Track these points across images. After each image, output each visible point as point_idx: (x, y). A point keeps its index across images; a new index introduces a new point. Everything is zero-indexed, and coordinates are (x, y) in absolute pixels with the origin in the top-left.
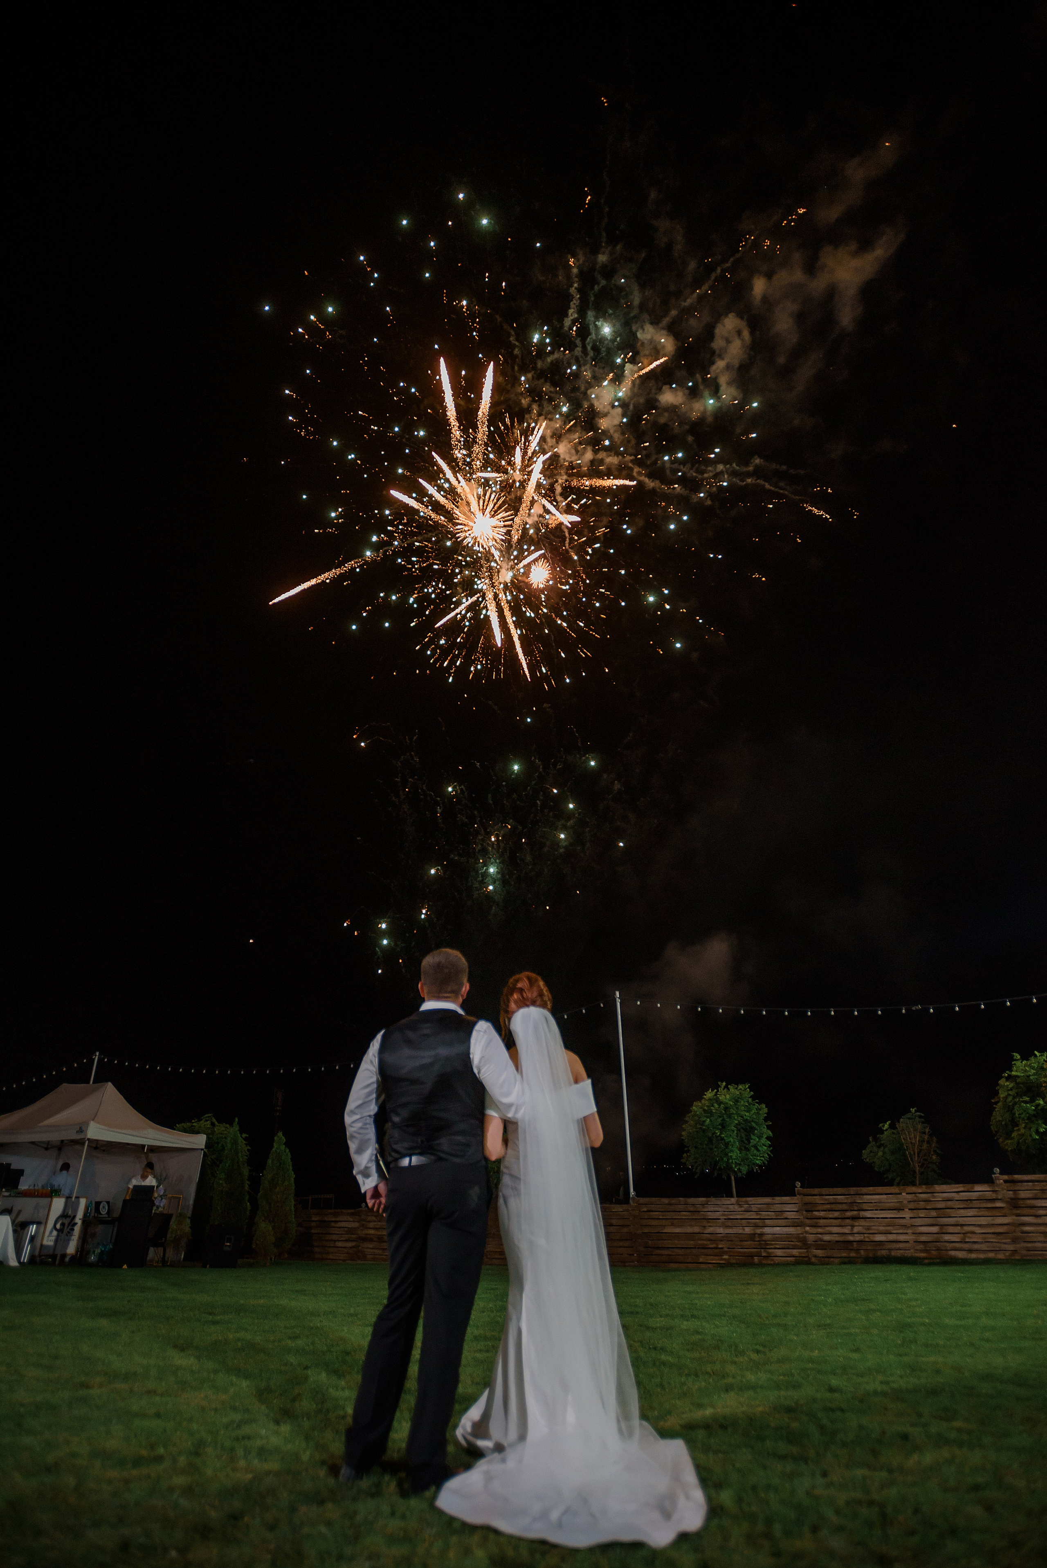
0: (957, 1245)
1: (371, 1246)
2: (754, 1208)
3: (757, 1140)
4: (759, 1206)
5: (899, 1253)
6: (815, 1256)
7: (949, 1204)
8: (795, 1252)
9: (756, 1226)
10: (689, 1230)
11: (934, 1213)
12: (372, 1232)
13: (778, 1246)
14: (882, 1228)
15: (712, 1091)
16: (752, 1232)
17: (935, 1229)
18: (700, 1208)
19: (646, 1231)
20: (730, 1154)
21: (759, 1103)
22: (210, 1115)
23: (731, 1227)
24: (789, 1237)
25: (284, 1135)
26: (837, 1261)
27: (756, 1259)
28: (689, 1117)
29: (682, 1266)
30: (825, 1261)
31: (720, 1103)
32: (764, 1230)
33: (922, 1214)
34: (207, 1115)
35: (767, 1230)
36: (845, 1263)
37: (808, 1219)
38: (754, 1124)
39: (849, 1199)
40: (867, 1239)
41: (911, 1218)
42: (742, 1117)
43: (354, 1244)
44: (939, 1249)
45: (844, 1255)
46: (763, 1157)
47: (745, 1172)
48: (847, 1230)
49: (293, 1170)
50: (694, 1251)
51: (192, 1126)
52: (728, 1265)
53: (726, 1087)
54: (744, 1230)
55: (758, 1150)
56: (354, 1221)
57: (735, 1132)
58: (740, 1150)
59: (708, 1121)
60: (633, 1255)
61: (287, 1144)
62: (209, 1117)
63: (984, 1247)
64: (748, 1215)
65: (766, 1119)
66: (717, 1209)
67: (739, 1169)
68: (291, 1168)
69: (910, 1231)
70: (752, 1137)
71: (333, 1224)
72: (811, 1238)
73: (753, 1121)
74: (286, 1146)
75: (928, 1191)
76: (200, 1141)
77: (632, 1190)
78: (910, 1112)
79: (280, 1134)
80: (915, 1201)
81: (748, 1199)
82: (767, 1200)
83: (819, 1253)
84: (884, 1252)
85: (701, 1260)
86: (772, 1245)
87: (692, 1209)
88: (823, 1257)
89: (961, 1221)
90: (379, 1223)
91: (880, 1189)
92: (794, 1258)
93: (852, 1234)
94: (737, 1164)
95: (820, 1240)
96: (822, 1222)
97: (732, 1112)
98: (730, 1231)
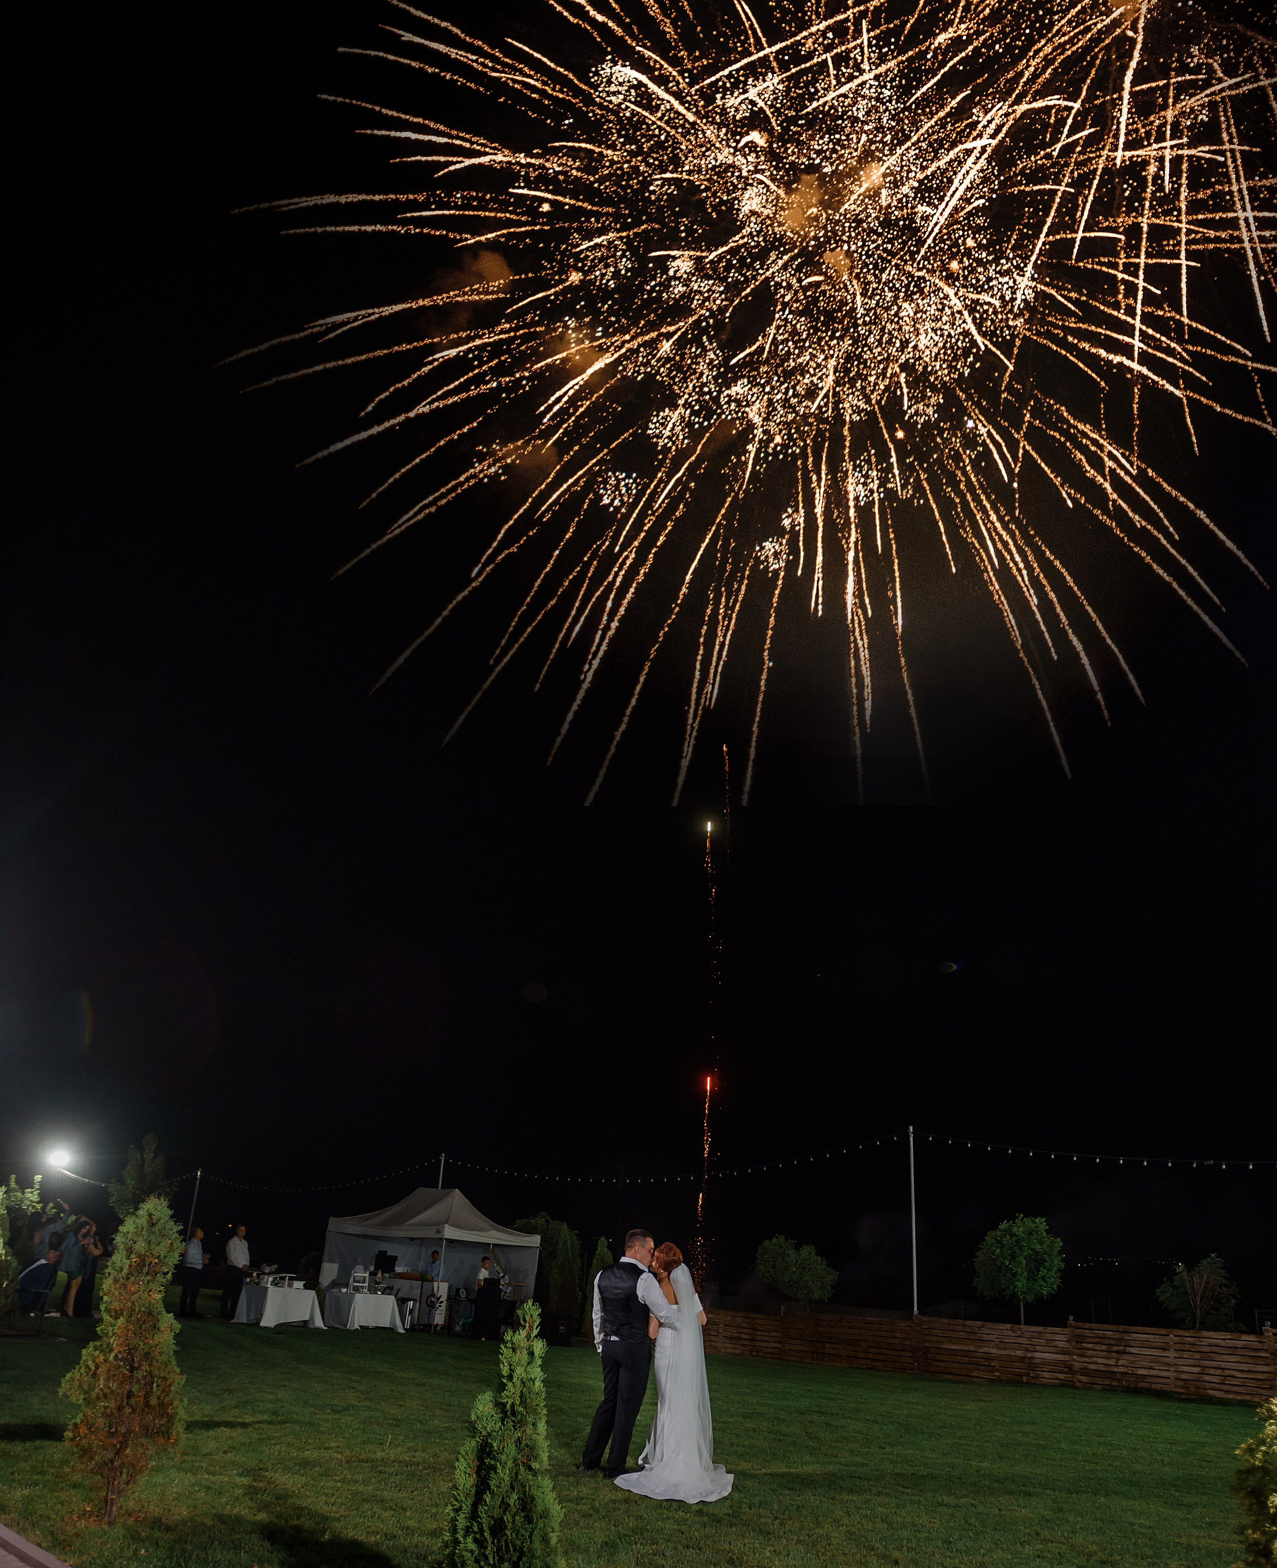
0: (1216, 1386)
2: (1026, 1335)
3: (1047, 1272)
4: (1031, 1333)
5: (1158, 1387)
6: (1080, 1382)
7: (1214, 1349)
8: (1061, 1376)
9: (1027, 1351)
10: (965, 1348)
11: (1198, 1356)
13: (1045, 1370)
14: (1146, 1364)
15: (1007, 1222)
16: (1022, 1355)
17: (1197, 1370)
18: (976, 1330)
19: (927, 1345)
20: (1016, 1284)
21: (1055, 1237)
22: (545, 1213)
23: (1004, 1349)
24: (1057, 1363)
26: (1099, 1388)
27: (1025, 1379)
28: (983, 1245)
29: (959, 1378)
30: (1089, 1387)
31: (1011, 1235)
33: (1186, 1355)
34: (542, 1213)
35: (1035, 1355)
36: (1105, 1390)
37: (1076, 1348)
38: (1044, 1256)
39: (1117, 1335)
40: (1130, 1372)
41: (1175, 1358)
42: (1034, 1249)
44: (1197, 1388)
45: (1110, 1383)
47: (1032, 1301)
48: (1112, 1362)
50: (969, 1366)
52: (1001, 1381)
53: (1022, 1219)
54: (1016, 1352)
55: (1046, 1282)
57: (1024, 1263)
58: (1028, 1279)
59: (998, 1251)
60: (914, 1364)
63: (1242, 1390)
64: (1020, 1340)
65: (1059, 1252)
66: (991, 1332)
69: (1172, 1369)
70: (1041, 1269)
72: (1077, 1365)
73: (1044, 1253)
74: (608, 1250)
75: (1195, 1335)
76: (536, 1240)
77: (916, 1308)
78: (1210, 1257)
79: (603, 1238)
80: (1180, 1343)
82: (1040, 1329)
83: (1084, 1379)
84: (1144, 1385)
85: (975, 1375)
86: (1040, 1368)
87: (969, 1330)
88: (1087, 1384)
92: (1059, 1382)
93: (1117, 1366)
94: (1022, 1293)
95: (1086, 1368)
96: (1089, 1353)
97: (1023, 1244)
98: (1002, 1352)
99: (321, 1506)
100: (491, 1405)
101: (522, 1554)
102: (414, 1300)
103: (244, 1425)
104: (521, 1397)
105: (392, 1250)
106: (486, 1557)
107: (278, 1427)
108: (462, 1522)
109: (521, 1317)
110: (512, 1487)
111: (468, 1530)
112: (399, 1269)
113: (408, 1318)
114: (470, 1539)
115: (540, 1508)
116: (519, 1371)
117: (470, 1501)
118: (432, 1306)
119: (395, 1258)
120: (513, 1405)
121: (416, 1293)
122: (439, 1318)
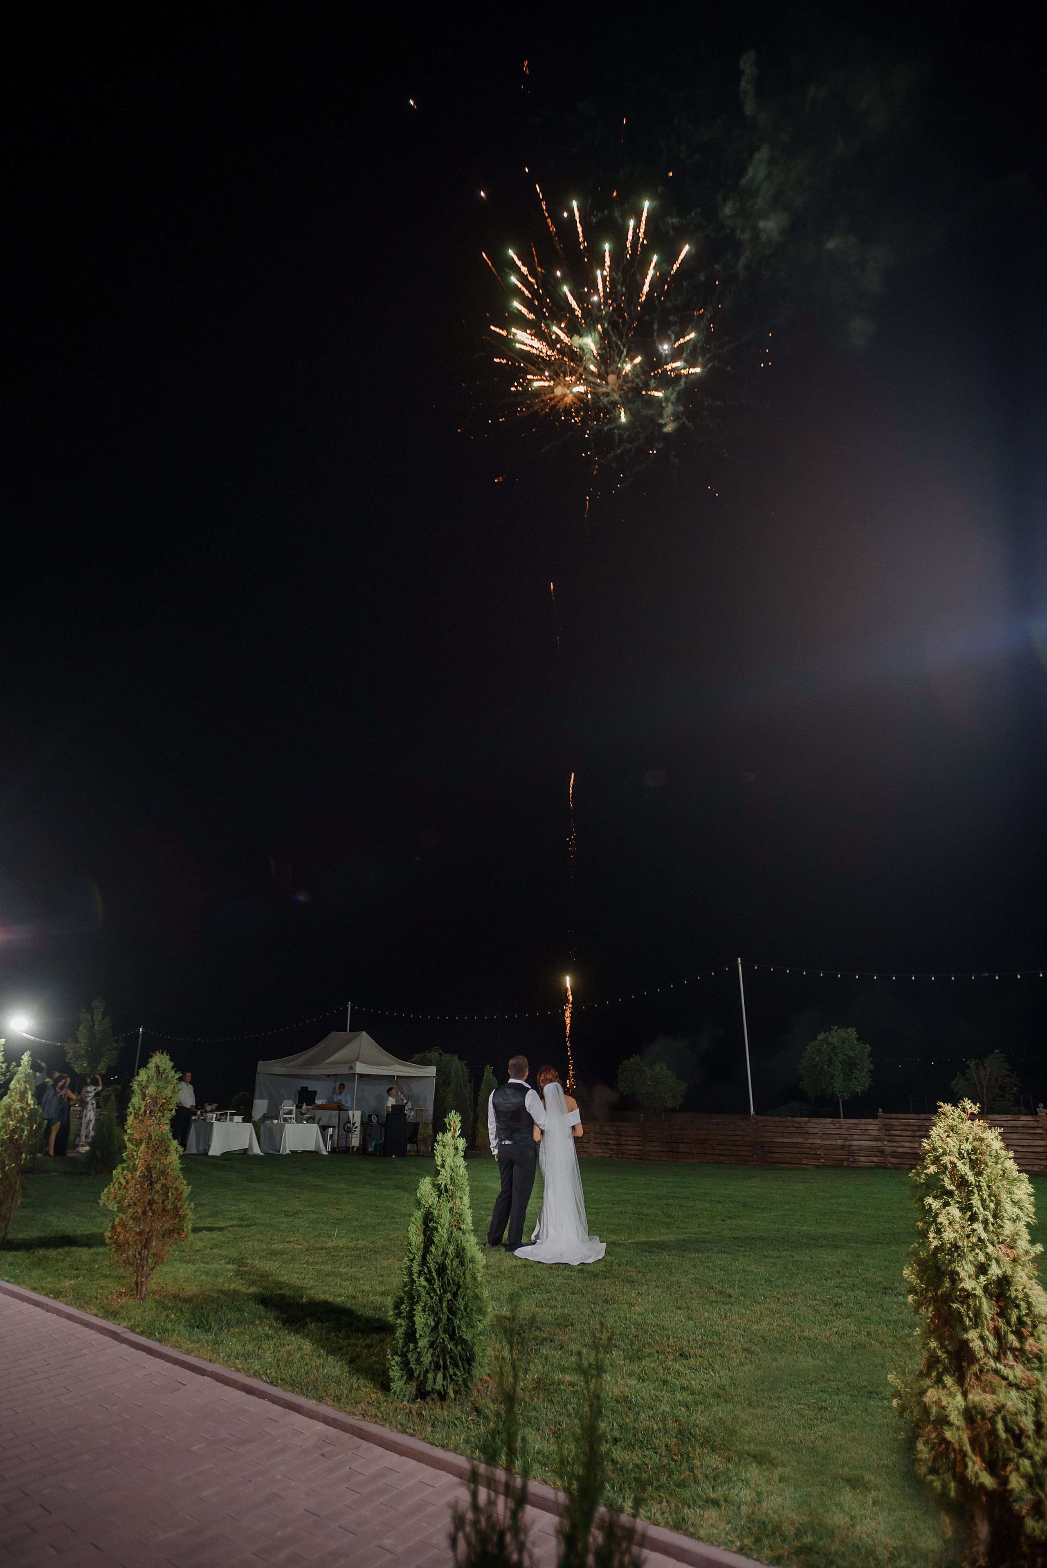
2: (845, 1127)
3: (860, 1072)
4: (849, 1125)
6: (891, 1163)
8: (875, 1159)
9: (846, 1139)
10: (795, 1140)
13: (863, 1155)
15: (825, 1033)
16: (843, 1144)
18: (803, 1125)
19: (762, 1140)
21: (865, 1043)
23: (827, 1140)
24: (871, 1149)
27: (845, 1163)
28: (805, 1053)
29: (790, 1166)
30: (899, 1167)
31: (828, 1044)
34: (436, 1049)
35: (853, 1143)
37: (886, 1135)
38: (857, 1060)
39: (920, 1123)
42: (847, 1055)
46: (865, 1086)
47: (849, 1098)
48: (917, 1145)
50: (799, 1155)
51: (426, 1059)
52: (825, 1166)
53: (837, 1030)
54: (837, 1142)
55: (859, 1081)
57: (841, 1067)
58: (844, 1080)
59: (818, 1058)
60: (752, 1158)
64: (840, 1131)
65: (869, 1056)
66: (816, 1126)
67: (842, 1096)
70: (854, 1071)
72: (888, 1150)
73: (857, 1058)
74: (493, 1075)
76: (432, 1071)
77: (752, 1110)
79: (489, 1066)
82: (855, 1121)
83: (894, 1160)
85: (804, 1162)
86: (858, 1153)
87: (797, 1125)
88: (898, 1164)
92: (874, 1164)
94: (841, 1092)
95: (895, 1152)
96: (898, 1138)
97: (838, 1051)
98: (826, 1142)
99: (294, 1280)
100: (430, 1186)
101: (459, 1287)
102: (334, 1127)
103: (220, 1229)
104: (451, 1179)
105: (312, 1086)
106: (434, 1290)
107: (248, 1229)
108: (416, 1268)
109: (447, 1123)
110: (449, 1241)
111: (420, 1273)
112: (319, 1102)
113: (329, 1142)
114: (422, 1279)
115: (469, 1255)
116: (449, 1161)
117: (420, 1253)
118: (349, 1131)
119: (315, 1092)
120: (445, 1186)
121: (335, 1121)
122: (355, 1141)
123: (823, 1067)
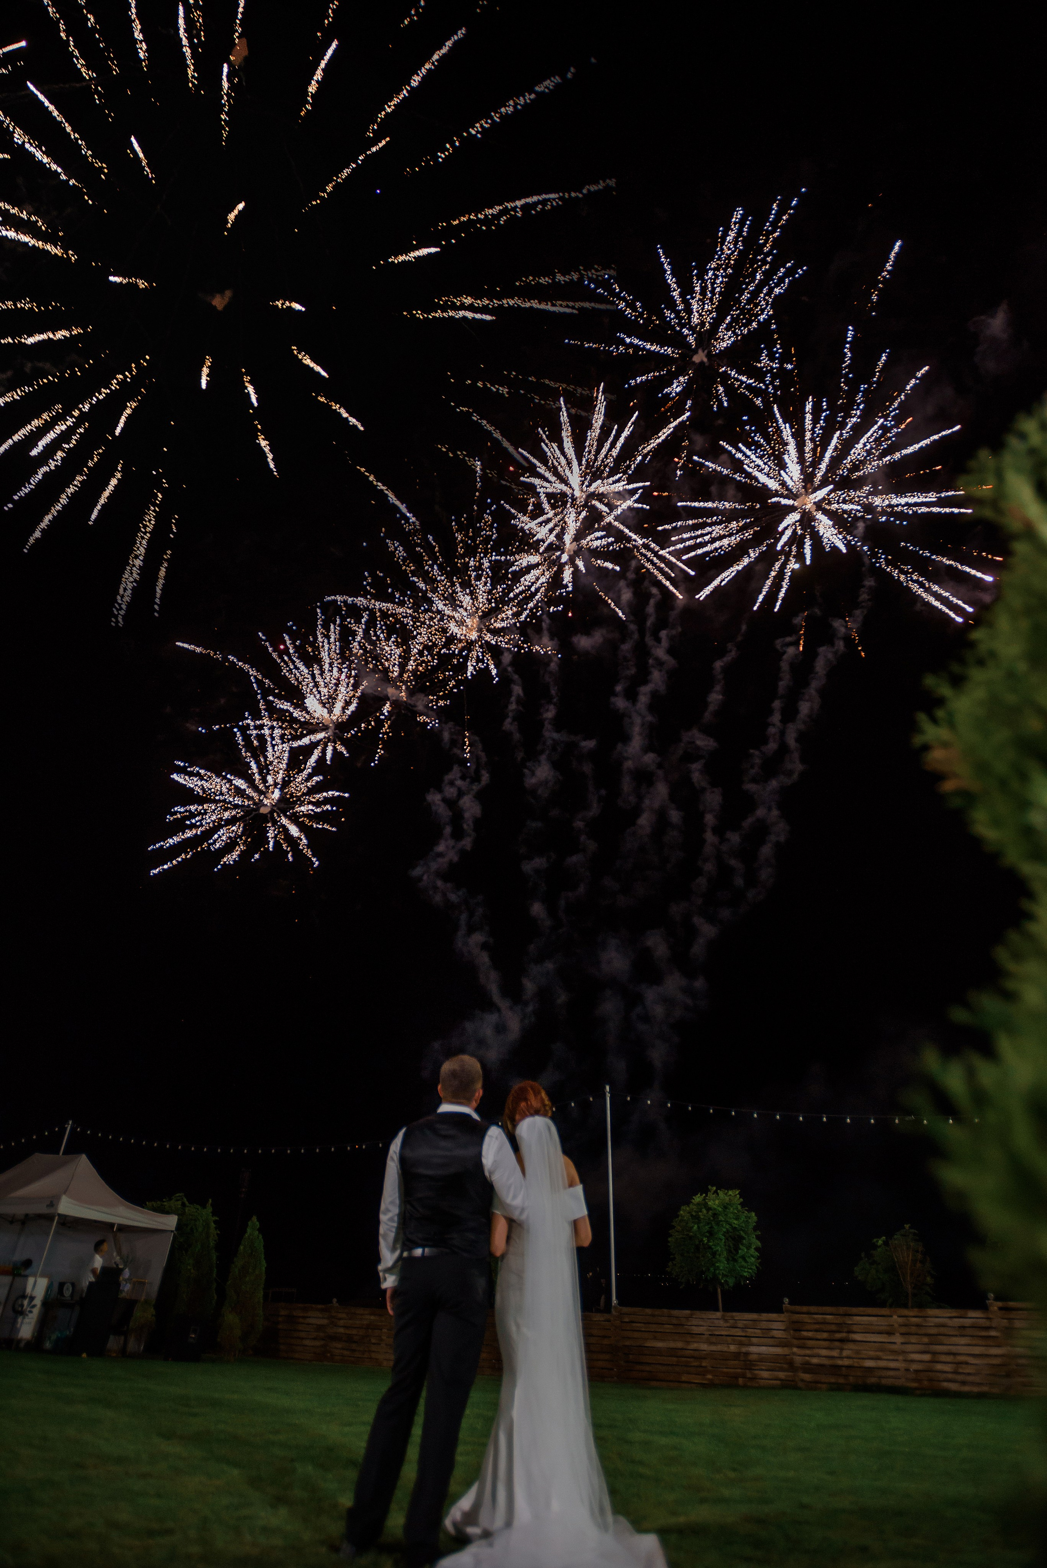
0: (950, 1376)
1: (339, 1345)
2: (740, 1324)
3: (746, 1250)
4: (745, 1322)
5: (889, 1382)
6: (802, 1380)
7: (942, 1330)
8: (782, 1375)
9: (741, 1344)
10: (672, 1345)
11: (926, 1340)
12: (342, 1330)
13: (763, 1368)
14: (872, 1353)
15: (701, 1195)
16: (736, 1351)
17: (927, 1357)
18: (684, 1321)
19: (628, 1343)
20: (717, 1265)
21: (749, 1211)
22: (180, 1194)
23: (715, 1344)
24: (775, 1358)
25: (258, 1220)
26: (824, 1386)
27: (741, 1381)
28: (676, 1222)
29: (663, 1384)
30: (812, 1386)
31: (709, 1209)
32: (750, 1349)
33: (913, 1339)
34: (177, 1195)
35: (753, 1349)
36: (832, 1390)
37: (795, 1339)
38: (742, 1233)
39: (839, 1320)
40: (856, 1365)
41: (902, 1343)
42: (730, 1225)
43: (322, 1342)
44: (931, 1380)
45: (833, 1380)
46: (751, 1269)
47: (731, 1285)
48: (835, 1353)
49: (264, 1258)
50: (676, 1368)
51: (162, 1205)
52: (712, 1386)
53: (716, 1192)
54: (728, 1347)
55: (746, 1261)
56: (323, 1318)
57: (723, 1241)
58: (728, 1260)
59: (696, 1227)
60: (613, 1369)
61: (260, 1230)
62: (179, 1196)
63: (976, 1379)
64: (734, 1332)
65: (755, 1229)
66: (701, 1323)
67: (726, 1281)
68: (263, 1256)
69: (901, 1358)
70: (741, 1246)
71: (301, 1320)
72: (798, 1360)
73: (741, 1230)
74: (259, 1233)
75: (920, 1314)
76: (170, 1222)
78: (904, 1228)
79: (254, 1219)
80: (905, 1325)
81: (734, 1314)
82: (754, 1316)
83: (807, 1377)
84: (873, 1380)
85: (684, 1378)
86: (758, 1365)
87: (675, 1321)
88: (811, 1382)
89: (954, 1349)
90: (350, 1321)
91: (870, 1310)
92: (779, 1382)
93: (841, 1358)
94: (724, 1275)
95: (807, 1363)
96: (810, 1343)
97: (721, 1218)
98: (714, 1348)
123: (702, 1240)
